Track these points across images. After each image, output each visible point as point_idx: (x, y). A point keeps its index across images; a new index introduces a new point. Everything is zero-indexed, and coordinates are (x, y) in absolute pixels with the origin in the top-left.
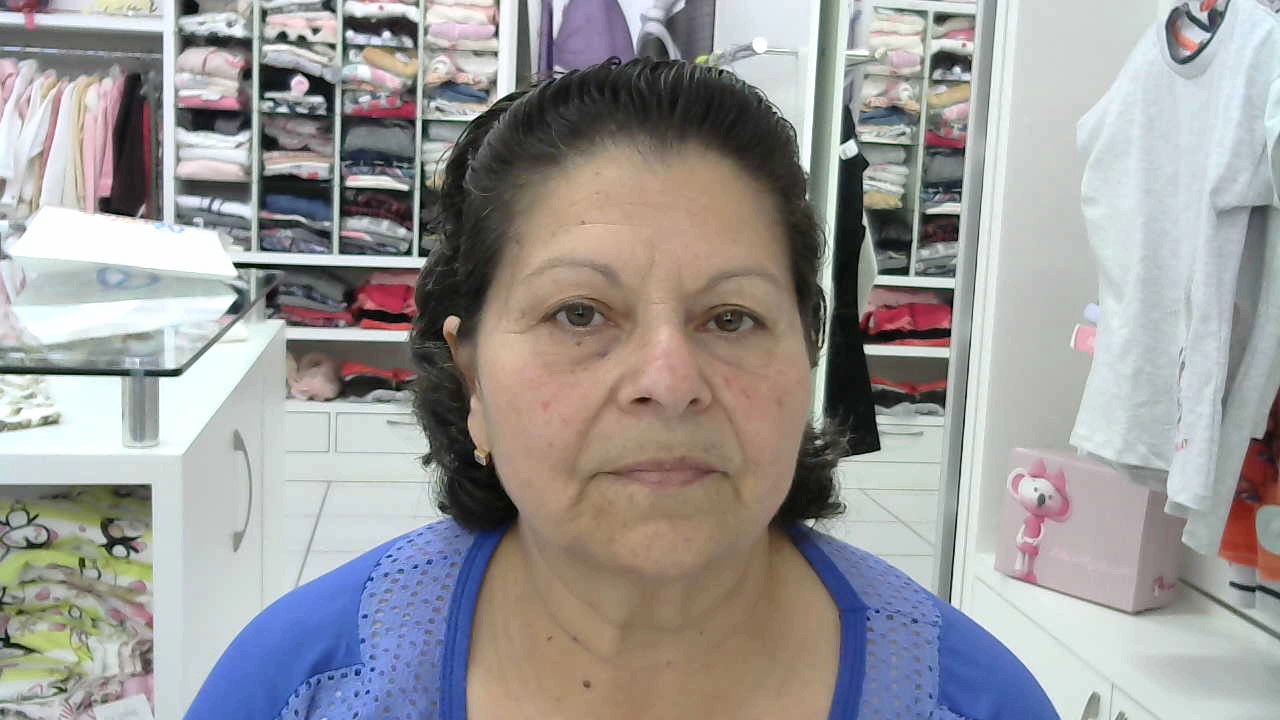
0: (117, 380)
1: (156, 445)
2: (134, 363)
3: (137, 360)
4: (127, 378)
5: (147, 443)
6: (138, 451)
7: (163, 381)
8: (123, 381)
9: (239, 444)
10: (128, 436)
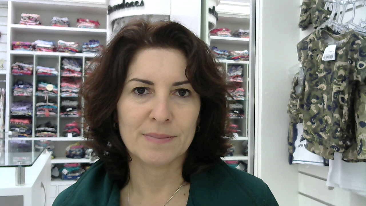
0: (14, 168)
1: (25, 185)
2: (19, 164)
3: (20, 163)
4: (17, 168)
5: (21, 184)
6: (19, 187)
7: (26, 168)
8: (16, 169)
9: (42, 186)
10: (17, 184)
